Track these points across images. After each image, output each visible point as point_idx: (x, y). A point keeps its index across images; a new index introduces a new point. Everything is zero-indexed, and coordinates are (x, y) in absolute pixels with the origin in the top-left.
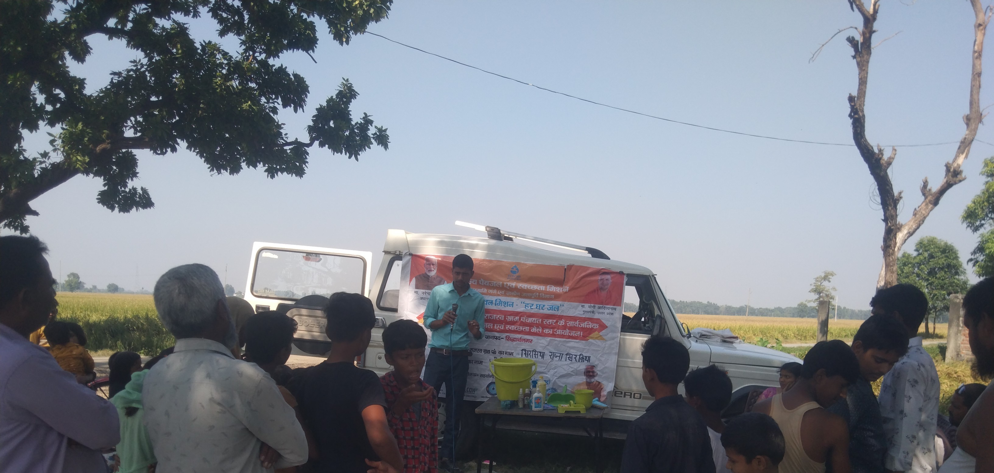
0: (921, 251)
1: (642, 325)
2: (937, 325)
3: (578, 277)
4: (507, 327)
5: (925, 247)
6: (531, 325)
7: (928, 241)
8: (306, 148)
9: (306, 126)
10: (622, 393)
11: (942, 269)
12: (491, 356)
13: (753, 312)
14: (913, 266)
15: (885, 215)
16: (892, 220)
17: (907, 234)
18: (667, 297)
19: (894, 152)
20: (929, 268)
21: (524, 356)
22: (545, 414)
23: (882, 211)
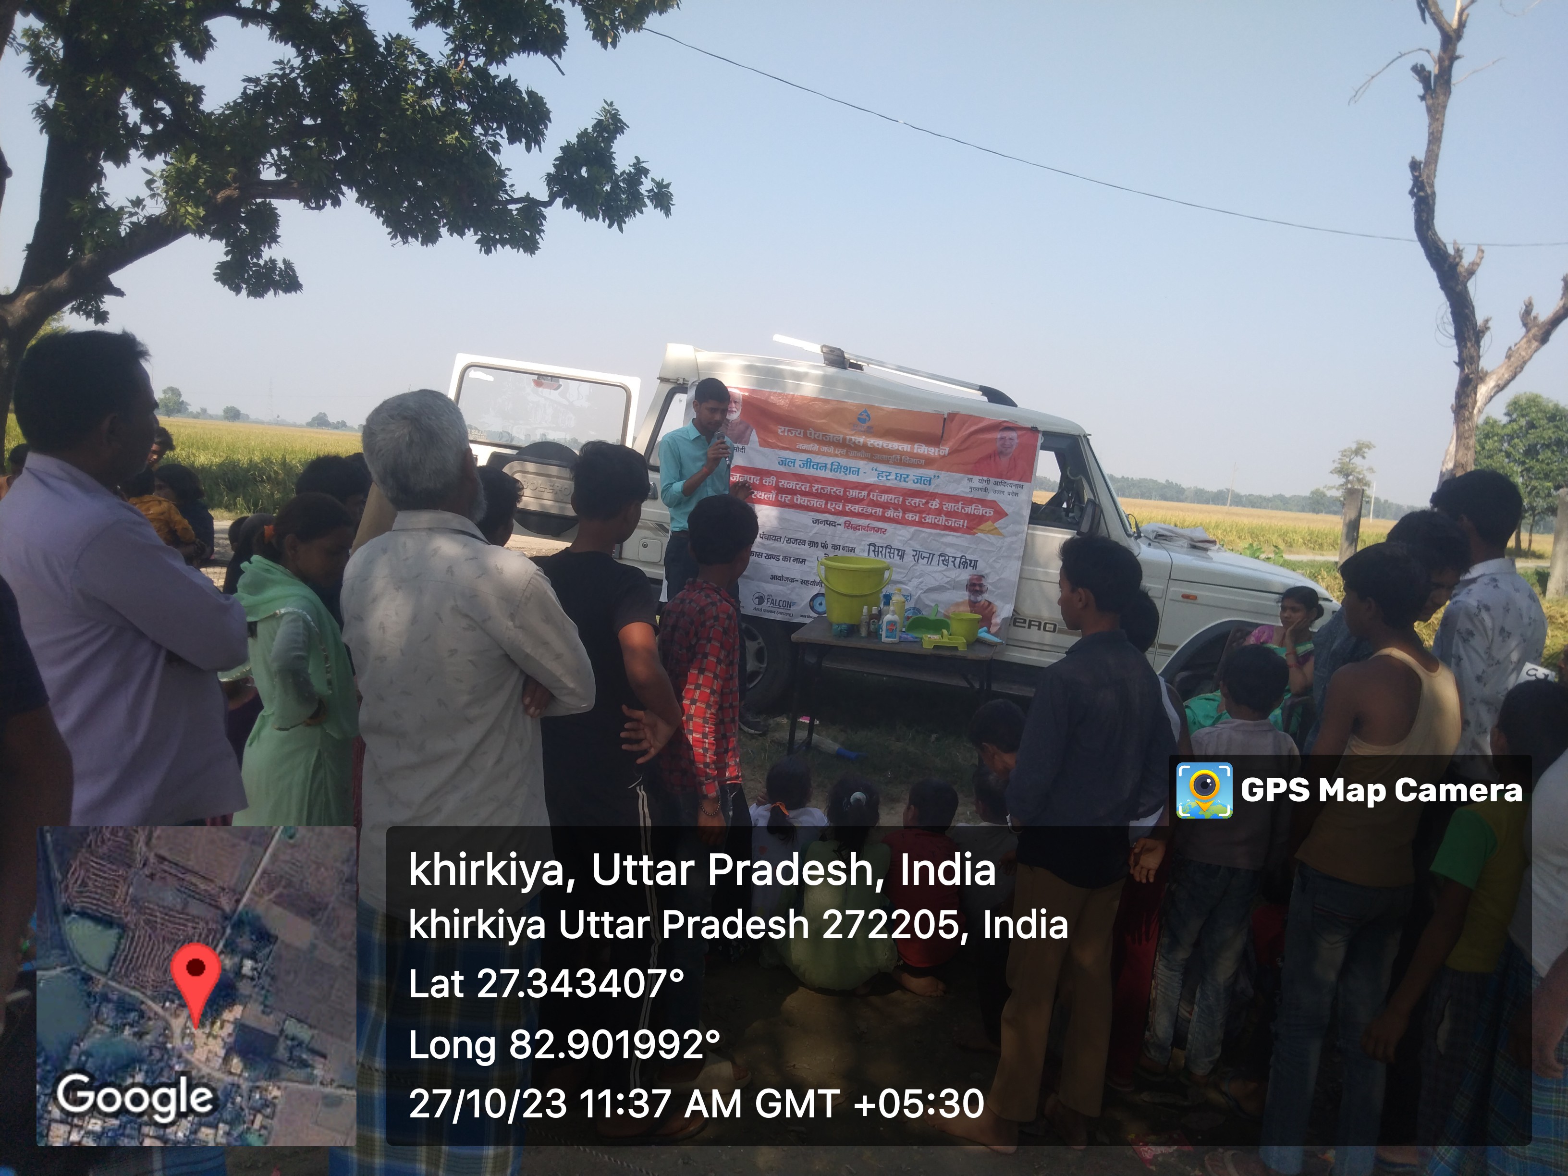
0: (1514, 416)
1: (1063, 513)
2: (1536, 537)
3: (964, 433)
4: (847, 508)
5: (1522, 410)
6: (885, 506)
7: (1528, 400)
8: (542, 209)
9: (543, 174)
10: (1025, 621)
11: (1548, 446)
12: (820, 553)
13: (1239, 501)
14: (1501, 440)
15: (1460, 356)
16: (1471, 364)
17: (1494, 387)
18: (1106, 471)
19: (1480, 253)
20: (1527, 444)
21: (872, 554)
22: (903, 648)
23: (1456, 348)
